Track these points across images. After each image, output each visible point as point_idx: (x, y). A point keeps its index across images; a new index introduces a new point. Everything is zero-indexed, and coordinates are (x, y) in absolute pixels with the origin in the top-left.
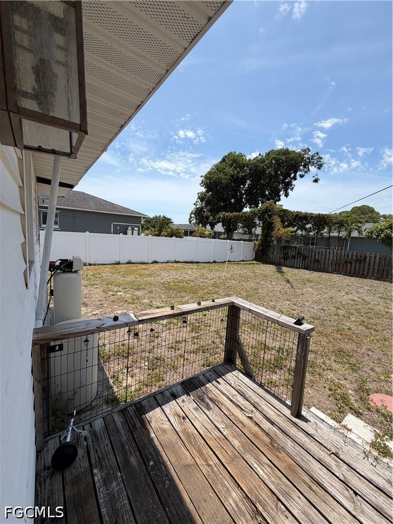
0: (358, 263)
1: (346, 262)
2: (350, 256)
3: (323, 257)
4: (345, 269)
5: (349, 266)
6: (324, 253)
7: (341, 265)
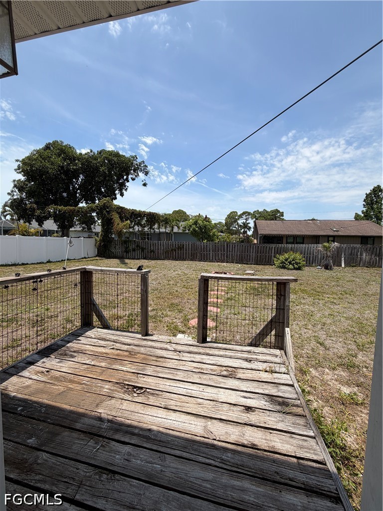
0: (180, 250)
1: (172, 250)
2: (174, 245)
3: (157, 247)
4: (172, 255)
5: (174, 253)
6: (157, 244)
7: (170, 253)
